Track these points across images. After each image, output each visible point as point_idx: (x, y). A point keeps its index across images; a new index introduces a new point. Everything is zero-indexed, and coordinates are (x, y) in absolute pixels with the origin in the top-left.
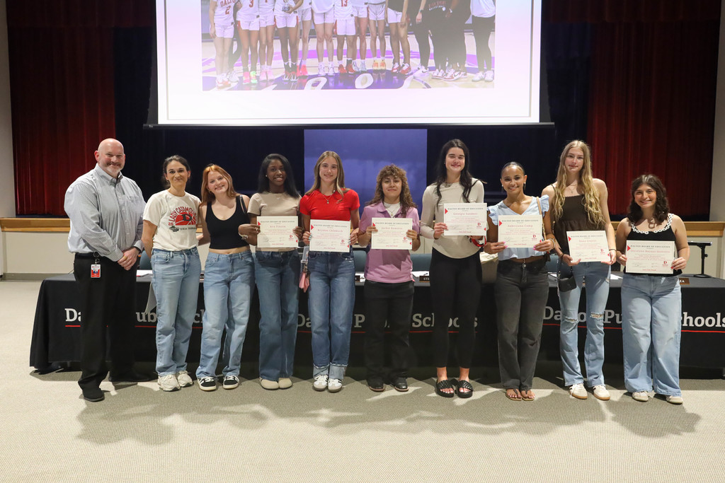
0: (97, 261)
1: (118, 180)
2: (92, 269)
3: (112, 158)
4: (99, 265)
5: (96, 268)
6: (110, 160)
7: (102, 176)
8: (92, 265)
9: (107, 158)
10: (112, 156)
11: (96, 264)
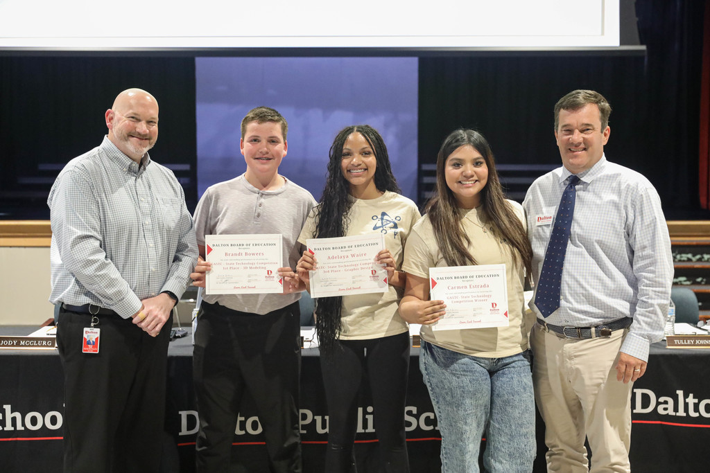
0: (95, 321)
1: (142, 163)
2: (85, 335)
3: (138, 125)
4: (98, 330)
5: (92, 334)
6: (136, 128)
7: (114, 159)
8: (86, 329)
9: (129, 125)
10: (139, 121)
11: (92, 327)
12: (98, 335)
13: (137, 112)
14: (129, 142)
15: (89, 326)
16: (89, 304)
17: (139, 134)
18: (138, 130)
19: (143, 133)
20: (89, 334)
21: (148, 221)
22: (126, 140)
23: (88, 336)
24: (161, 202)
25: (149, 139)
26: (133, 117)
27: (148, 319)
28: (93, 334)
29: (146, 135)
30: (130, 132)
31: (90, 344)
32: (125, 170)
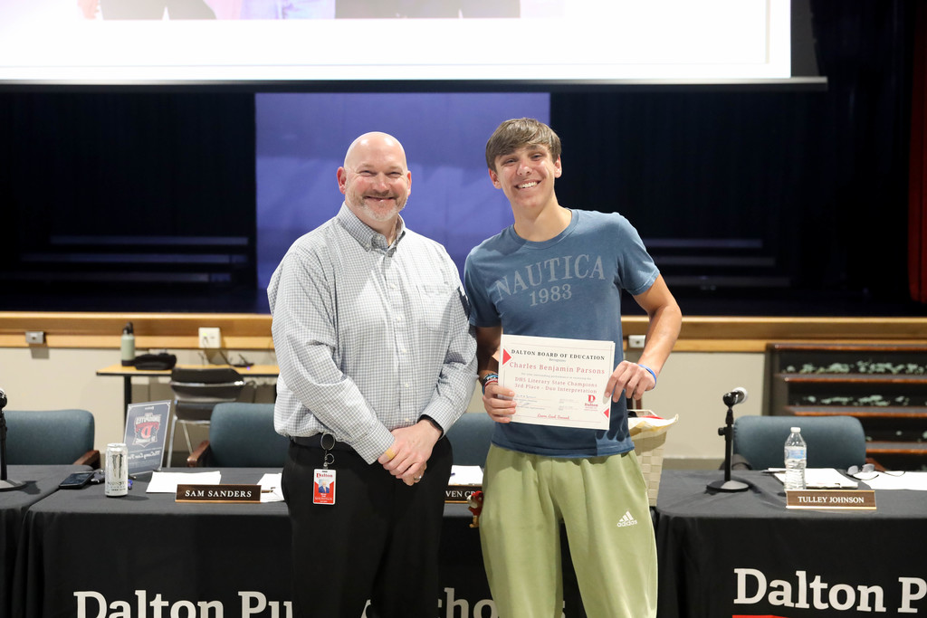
3: (373, 181)
6: (372, 185)
7: (353, 232)
10: (374, 174)
11: (325, 468)
12: (333, 479)
14: (366, 207)
15: (321, 467)
16: (320, 434)
17: (377, 192)
18: (376, 187)
19: (381, 191)
20: (321, 478)
21: (399, 316)
22: (362, 204)
23: (320, 481)
24: (422, 290)
25: (395, 198)
26: (366, 171)
28: (327, 478)
29: (387, 192)
30: (365, 193)
31: (324, 492)
32: (368, 246)
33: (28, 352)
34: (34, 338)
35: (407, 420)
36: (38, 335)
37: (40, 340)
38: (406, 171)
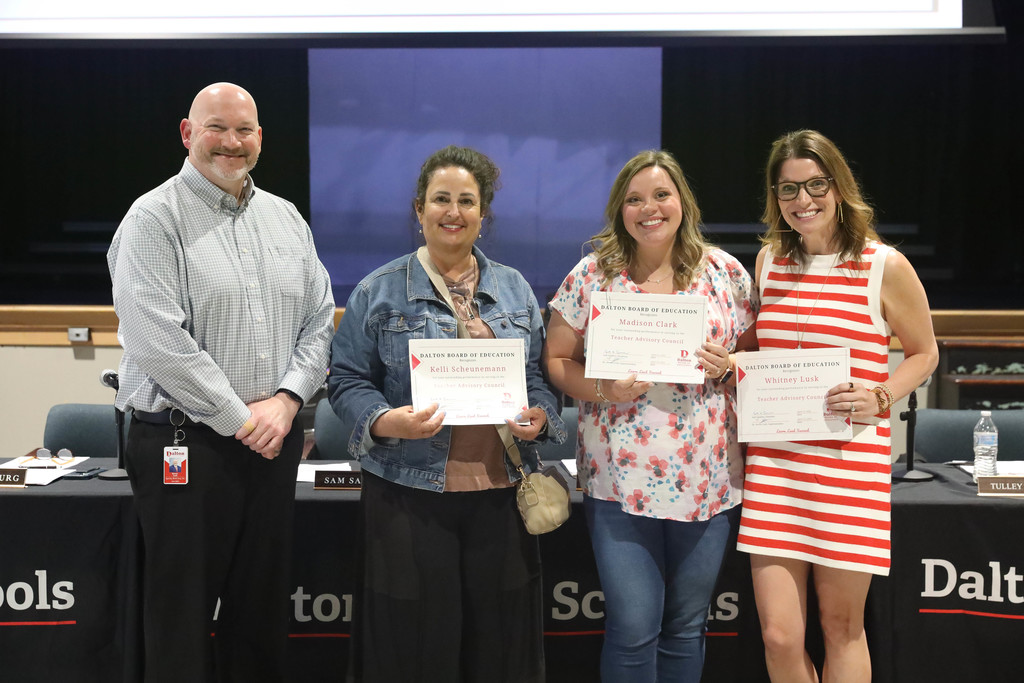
0: (180, 436)
1: (244, 196)
2: (166, 458)
3: (223, 136)
4: (184, 450)
5: (176, 456)
6: (221, 141)
7: (199, 192)
8: (166, 449)
9: (212, 137)
10: (224, 129)
11: (176, 445)
12: (185, 457)
13: (221, 117)
14: (214, 164)
15: (172, 444)
16: (169, 409)
17: (226, 149)
18: (225, 143)
19: (231, 148)
20: (172, 456)
21: (254, 283)
22: (210, 162)
23: (170, 459)
24: (275, 252)
25: (245, 156)
26: (215, 126)
27: (258, 431)
28: (179, 456)
29: (237, 149)
30: (213, 149)
31: (175, 471)
32: (216, 207)
33: (70, 351)
34: (78, 335)
35: (264, 393)
36: (83, 332)
37: (84, 338)
38: (258, 128)
